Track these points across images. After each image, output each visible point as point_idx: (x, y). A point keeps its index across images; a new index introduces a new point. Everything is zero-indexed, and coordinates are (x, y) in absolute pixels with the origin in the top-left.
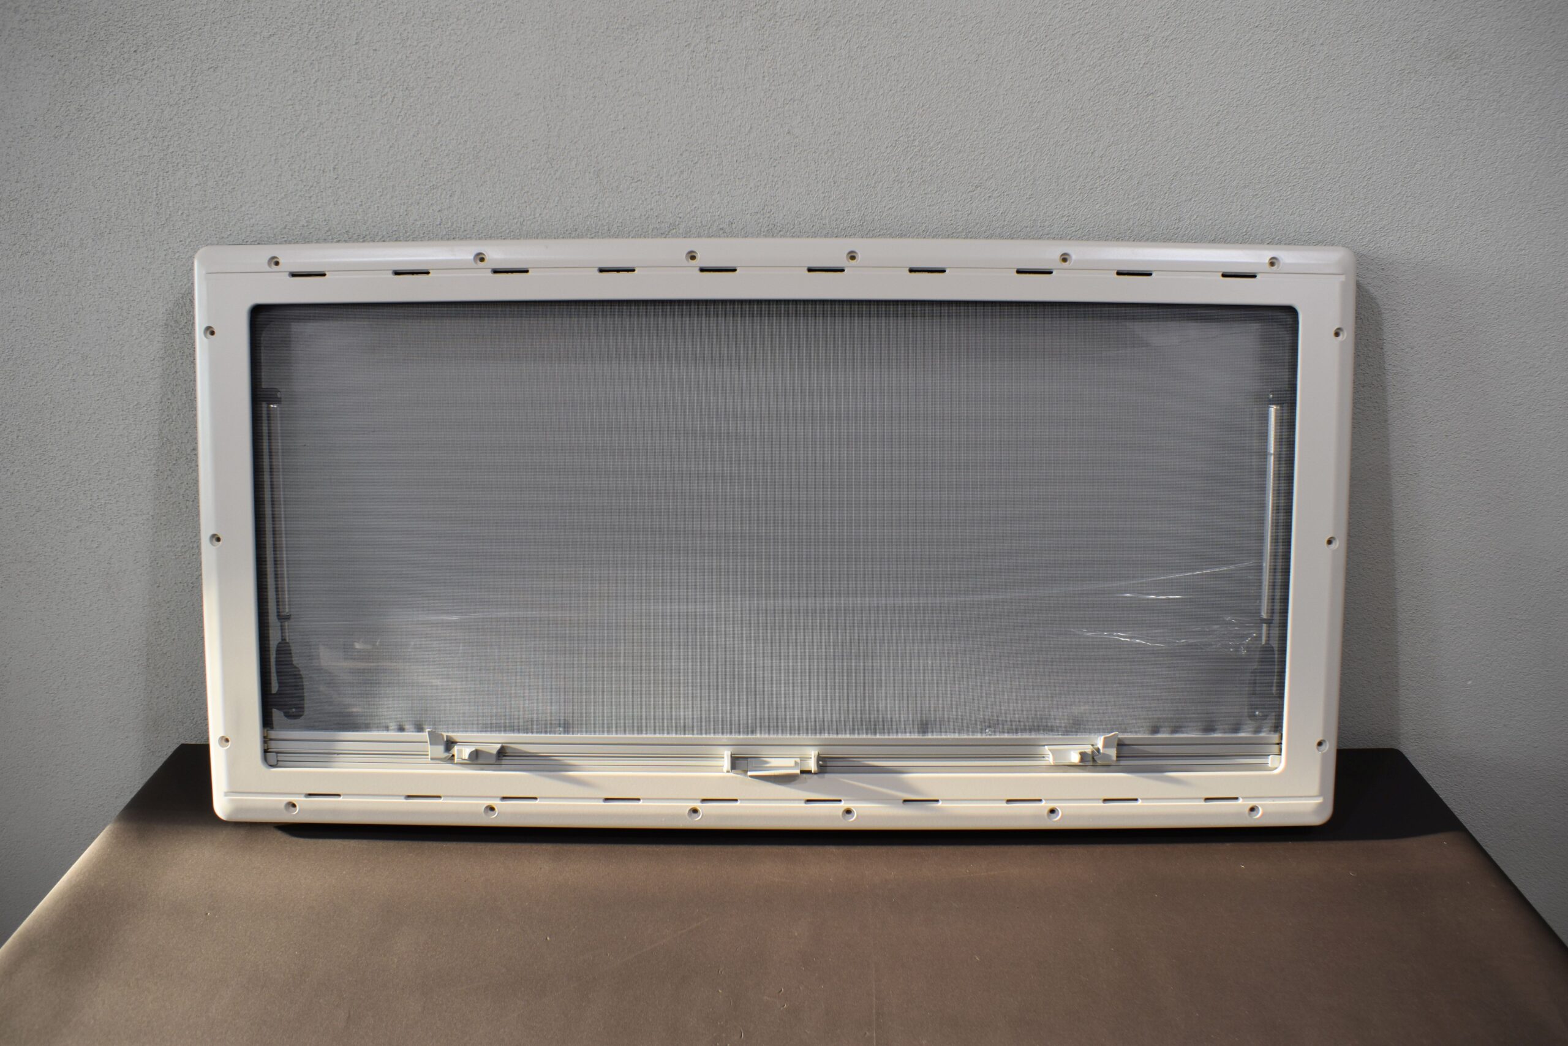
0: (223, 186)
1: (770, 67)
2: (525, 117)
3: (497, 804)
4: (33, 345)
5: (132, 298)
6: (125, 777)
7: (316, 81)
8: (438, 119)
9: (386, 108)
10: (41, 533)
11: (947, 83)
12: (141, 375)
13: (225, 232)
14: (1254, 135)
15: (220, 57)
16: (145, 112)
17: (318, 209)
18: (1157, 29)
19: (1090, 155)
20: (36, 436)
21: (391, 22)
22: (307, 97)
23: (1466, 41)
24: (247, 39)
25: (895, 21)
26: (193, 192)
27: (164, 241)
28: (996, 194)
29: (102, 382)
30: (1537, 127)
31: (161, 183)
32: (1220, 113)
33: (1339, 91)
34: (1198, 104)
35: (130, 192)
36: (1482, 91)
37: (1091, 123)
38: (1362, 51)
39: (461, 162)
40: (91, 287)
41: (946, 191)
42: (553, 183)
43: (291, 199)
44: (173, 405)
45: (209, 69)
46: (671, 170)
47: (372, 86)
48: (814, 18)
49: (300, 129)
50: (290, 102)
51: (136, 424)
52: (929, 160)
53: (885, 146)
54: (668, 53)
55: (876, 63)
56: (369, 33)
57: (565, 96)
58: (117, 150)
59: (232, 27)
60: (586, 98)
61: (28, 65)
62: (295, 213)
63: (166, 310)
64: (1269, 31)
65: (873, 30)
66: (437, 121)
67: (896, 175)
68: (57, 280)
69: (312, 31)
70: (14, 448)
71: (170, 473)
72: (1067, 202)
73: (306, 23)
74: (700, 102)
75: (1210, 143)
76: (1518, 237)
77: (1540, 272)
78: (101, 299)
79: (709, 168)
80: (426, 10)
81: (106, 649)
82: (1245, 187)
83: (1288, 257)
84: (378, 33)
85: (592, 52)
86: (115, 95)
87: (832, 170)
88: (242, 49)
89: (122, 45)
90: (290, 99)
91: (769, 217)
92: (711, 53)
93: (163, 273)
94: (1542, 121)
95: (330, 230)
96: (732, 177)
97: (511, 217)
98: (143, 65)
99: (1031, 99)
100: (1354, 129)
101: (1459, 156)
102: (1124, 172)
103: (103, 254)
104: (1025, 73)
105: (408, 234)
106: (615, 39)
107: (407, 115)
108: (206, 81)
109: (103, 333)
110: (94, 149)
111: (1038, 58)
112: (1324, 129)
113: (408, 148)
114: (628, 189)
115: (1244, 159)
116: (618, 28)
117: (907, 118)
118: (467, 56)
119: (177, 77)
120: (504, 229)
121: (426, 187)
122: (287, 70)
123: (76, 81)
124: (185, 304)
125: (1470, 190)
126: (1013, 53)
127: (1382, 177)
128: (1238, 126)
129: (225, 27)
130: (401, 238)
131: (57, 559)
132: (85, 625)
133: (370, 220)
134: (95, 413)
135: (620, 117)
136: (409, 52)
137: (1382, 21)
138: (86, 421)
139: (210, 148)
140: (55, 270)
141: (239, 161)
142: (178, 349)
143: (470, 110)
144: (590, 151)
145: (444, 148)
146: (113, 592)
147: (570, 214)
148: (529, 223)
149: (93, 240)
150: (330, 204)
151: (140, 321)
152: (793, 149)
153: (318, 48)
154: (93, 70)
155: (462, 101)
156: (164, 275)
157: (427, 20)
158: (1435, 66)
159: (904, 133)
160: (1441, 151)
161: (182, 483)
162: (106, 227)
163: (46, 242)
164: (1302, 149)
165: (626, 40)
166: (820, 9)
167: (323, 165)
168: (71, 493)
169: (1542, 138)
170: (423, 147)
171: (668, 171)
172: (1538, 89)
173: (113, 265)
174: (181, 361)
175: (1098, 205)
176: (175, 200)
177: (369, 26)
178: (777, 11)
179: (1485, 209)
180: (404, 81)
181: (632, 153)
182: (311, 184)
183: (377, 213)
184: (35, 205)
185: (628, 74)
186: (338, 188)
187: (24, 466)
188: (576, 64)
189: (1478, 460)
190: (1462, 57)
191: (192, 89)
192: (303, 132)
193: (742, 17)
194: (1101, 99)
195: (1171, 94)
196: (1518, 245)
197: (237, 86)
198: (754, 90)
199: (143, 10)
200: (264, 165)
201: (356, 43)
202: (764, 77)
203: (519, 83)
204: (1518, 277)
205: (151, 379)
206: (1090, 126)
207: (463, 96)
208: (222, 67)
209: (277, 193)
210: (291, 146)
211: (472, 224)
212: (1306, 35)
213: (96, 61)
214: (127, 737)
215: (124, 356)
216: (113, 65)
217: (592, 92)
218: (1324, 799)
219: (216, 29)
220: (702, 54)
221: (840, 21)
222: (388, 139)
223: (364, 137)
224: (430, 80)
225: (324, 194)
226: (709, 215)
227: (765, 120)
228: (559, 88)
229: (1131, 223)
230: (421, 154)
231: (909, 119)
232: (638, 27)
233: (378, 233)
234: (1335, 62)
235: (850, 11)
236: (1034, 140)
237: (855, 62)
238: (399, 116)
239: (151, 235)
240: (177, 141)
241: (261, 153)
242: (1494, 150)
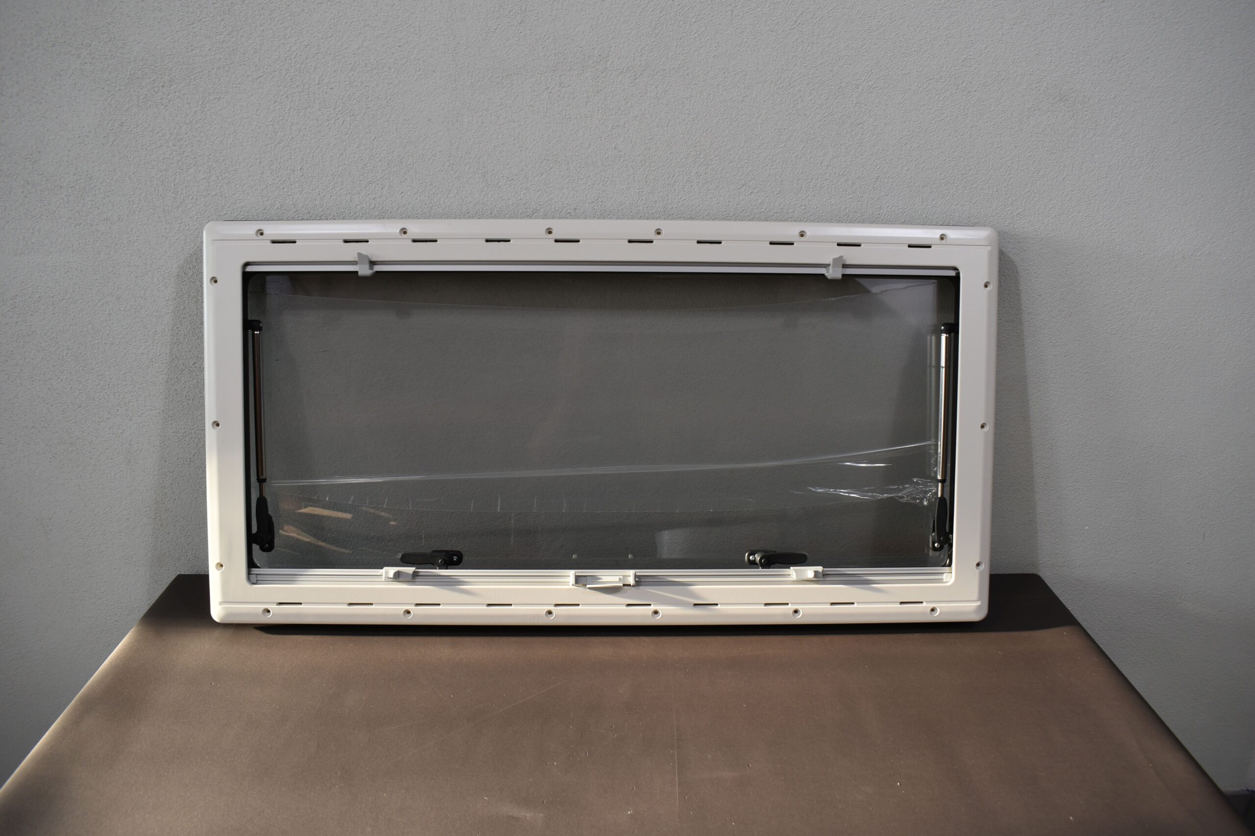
0: (222, 179)
1: (602, 104)
2: (434, 136)
3: (412, 609)
4: (81, 289)
5: (154, 257)
6: (135, 599)
7: (289, 109)
8: (374, 136)
9: (338, 128)
10: (81, 423)
11: (723, 115)
12: (159, 311)
13: (222, 211)
14: (930, 151)
15: (222, 91)
16: (167, 128)
17: (288, 197)
18: (864, 80)
19: (819, 164)
20: (80, 353)
21: (343, 69)
22: (283, 119)
23: (1072, 89)
24: (242, 80)
25: (688, 74)
26: (200, 184)
27: (178, 217)
28: (756, 191)
29: (130, 316)
30: (1122, 146)
31: (178, 177)
32: (907, 137)
33: (987, 122)
34: (892, 130)
35: (155, 183)
36: (1084, 122)
37: (820, 143)
38: (1002, 96)
39: (390, 166)
40: (125, 249)
41: (722, 189)
42: (453, 181)
43: (270, 190)
44: (181, 332)
45: (214, 99)
46: (535, 172)
47: (329, 113)
48: (633, 71)
49: (277, 141)
50: (271, 123)
51: (153, 346)
52: (710, 167)
53: (681, 158)
54: (533, 94)
55: (674, 102)
56: (327, 77)
57: (463, 122)
58: (147, 154)
59: (232, 71)
60: (477, 123)
61: (86, 94)
62: (272, 199)
63: (179, 266)
64: (939, 82)
65: (672, 80)
66: (373, 138)
67: (688, 177)
68: (100, 244)
69: (288, 75)
70: (63, 362)
71: (177, 380)
72: (804, 196)
73: (284, 69)
74: (555, 127)
75: (901, 157)
76: (1110, 221)
77: (1126, 244)
78: (131, 257)
79: (561, 171)
80: (367, 62)
81: (125, 506)
82: (925, 186)
83: (953, 234)
84: (333, 77)
85: (481, 92)
86: (147, 116)
87: (644, 174)
88: (238, 86)
89: (153, 82)
90: (271, 121)
91: (601, 205)
92: (562, 94)
93: (177, 240)
94: (1125, 142)
95: (296, 211)
96: (576, 178)
97: (424, 204)
98: (168, 95)
99: (780, 127)
100: (998, 147)
101: (1069, 166)
102: (842, 176)
103: (134, 225)
104: (775, 109)
105: (351, 214)
106: (497, 84)
107: (353, 133)
108: (213, 107)
109: (133, 281)
110: (131, 153)
111: (784, 99)
112: (977, 148)
113: (353, 155)
114: (505, 185)
115: (924, 168)
116: (499, 76)
117: (696, 139)
118: (395, 93)
119: (191, 104)
120: (418, 212)
121: (365, 182)
122: (269, 101)
123: (119, 106)
124: (192, 261)
125: (1077, 189)
126: (767, 96)
127: (1017, 180)
128: (920, 145)
129: (227, 71)
130: (347, 217)
131: (92, 441)
132: (110, 489)
133: (325, 205)
134: (124, 337)
135: (500, 136)
136: (355, 90)
137: (1015, 76)
138: (117, 343)
139: (213, 154)
140: (99, 237)
141: (233, 163)
142: (186, 293)
143: (396, 130)
144: (479, 159)
145: (378, 156)
146: (132, 465)
147: (464, 202)
148: (436, 207)
149: (128, 216)
150: (297, 193)
151: (159, 273)
152: (618, 159)
153: (291, 87)
154: (132, 99)
155: (391, 124)
156: (178, 241)
157: (368, 69)
158: (1052, 106)
159: (693, 149)
160: (1057, 162)
161: (185, 387)
162: (137, 207)
163: (93, 217)
164: (963, 161)
165: (505, 84)
166: (637, 65)
167: (293, 167)
168: (104, 395)
169: (1125, 154)
170: (363, 155)
171: (532, 173)
172: (1122, 121)
173: (141, 233)
174: (187, 301)
175: (825, 199)
176: (187, 190)
177: (328, 72)
178: (608, 66)
179: (1088, 201)
180: (351, 110)
181: (508, 160)
182: (284, 179)
183: (330, 200)
184: (87, 191)
185: (506, 107)
186: (303, 182)
187: (71, 375)
188: (470, 100)
189: (1088, 373)
190: (1070, 100)
191: (202, 113)
192: (280, 143)
193: (584, 70)
194: (827, 127)
195: (874, 124)
196: (1111, 226)
197: (234, 111)
198: (592, 119)
199: (169, 58)
200: (251, 166)
201: (318, 84)
202: (599, 110)
203: (431, 112)
204: (1111, 247)
205: (166, 314)
206: (820, 145)
207: (392, 121)
208: (224, 98)
209: (260, 185)
210: (271, 153)
211: (396, 208)
212: (964, 85)
213: (134, 92)
214: (138, 570)
215: (146, 297)
216: (146, 95)
217: (481, 118)
218: (982, 603)
219: (220, 72)
220: (556, 95)
221: (650, 74)
222: (339, 150)
223: (322, 148)
224: (369, 110)
225: (293, 186)
226: (560, 203)
227: (599, 140)
228: (458, 117)
229: (848, 210)
230: (361, 160)
231: (697, 140)
232: (513, 76)
233: (330, 213)
234: (984, 103)
235: (657, 67)
236: (782, 155)
237: (661, 101)
238: (347, 134)
239: (169, 213)
240: (190, 148)
241: (250, 157)
242: (1092, 162)
